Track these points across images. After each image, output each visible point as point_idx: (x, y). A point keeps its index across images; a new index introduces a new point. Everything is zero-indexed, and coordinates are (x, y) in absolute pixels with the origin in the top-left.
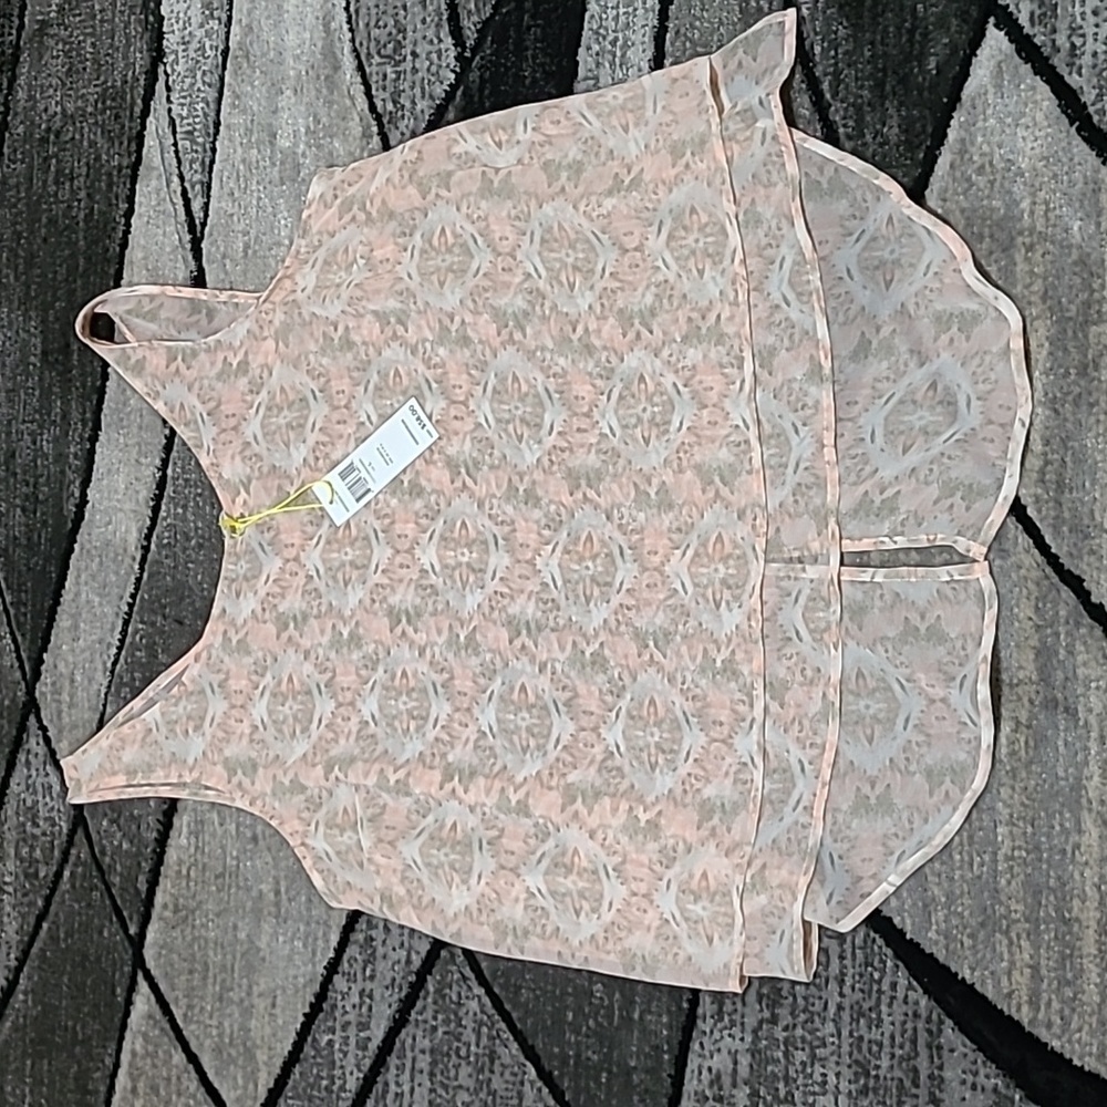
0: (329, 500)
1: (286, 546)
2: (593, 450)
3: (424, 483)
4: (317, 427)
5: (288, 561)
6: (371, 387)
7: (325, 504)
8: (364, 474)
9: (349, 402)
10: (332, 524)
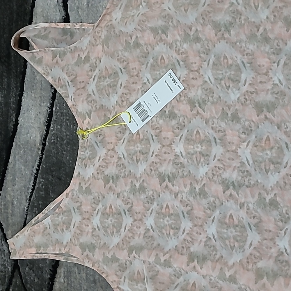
0: (129, 121)
1: (108, 143)
2: (269, 93)
3: (176, 112)
4: (123, 86)
5: (109, 150)
6: (149, 65)
7: (127, 123)
8: (146, 108)
9: (139, 73)
10: (130, 133)
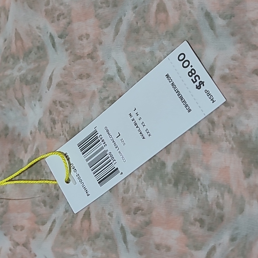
1: (15, 227)
4: (55, 82)
5: (18, 244)
7: (60, 179)
8: (110, 148)
9: (95, 50)
10: (68, 210)
